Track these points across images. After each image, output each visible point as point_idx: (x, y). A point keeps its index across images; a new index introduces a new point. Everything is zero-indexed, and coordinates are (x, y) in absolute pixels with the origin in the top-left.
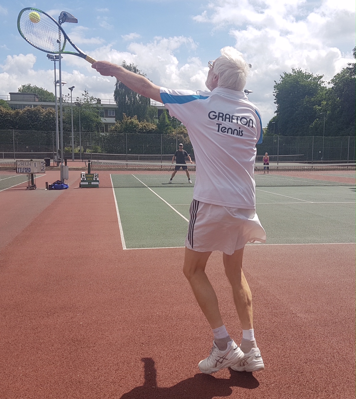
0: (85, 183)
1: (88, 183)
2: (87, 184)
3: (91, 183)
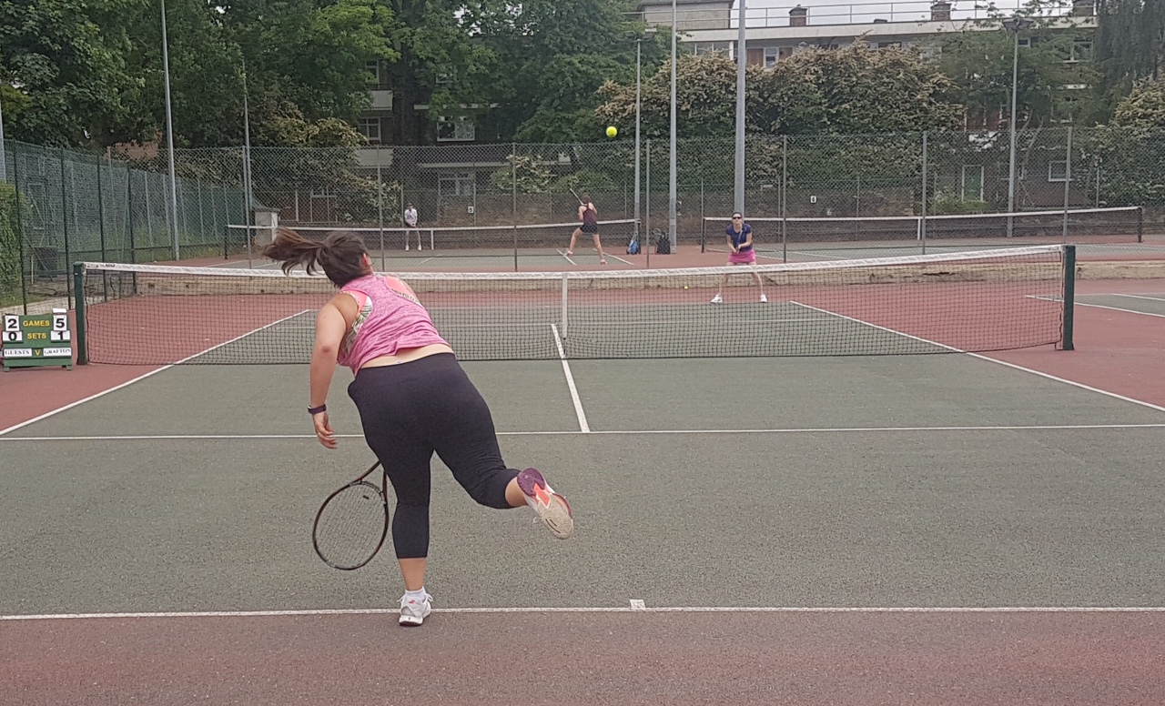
0: (21, 350)
1: (30, 351)
2: (26, 355)
3: (42, 353)
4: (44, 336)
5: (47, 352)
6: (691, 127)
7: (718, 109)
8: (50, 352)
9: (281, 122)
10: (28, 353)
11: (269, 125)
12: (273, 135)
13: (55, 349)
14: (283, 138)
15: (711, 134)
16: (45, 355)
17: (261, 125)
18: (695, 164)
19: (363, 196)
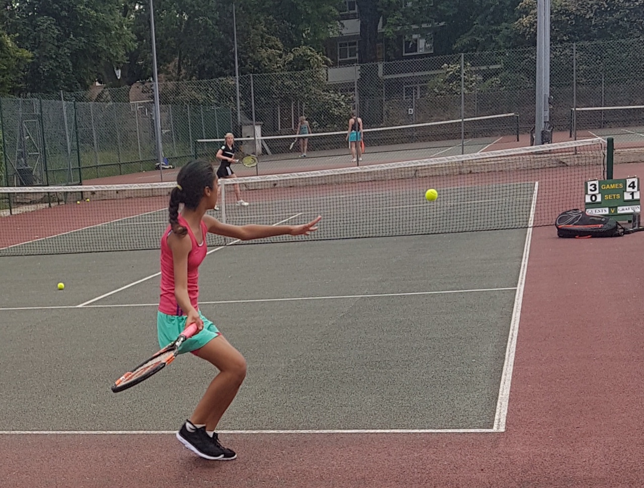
0: (600, 209)
1: (607, 209)
2: (604, 213)
3: (616, 211)
4: (618, 196)
5: (620, 210)
6: (595, 31)
7: (617, 15)
8: (623, 210)
9: (264, 53)
10: (606, 211)
11: (254, 56)
12: (257, 64)
13: (627, 207)
14: (265, 65)
15: (611, 36)
16: (619, 212)
17: (249, 57)
18: (598, 61)
19: (327, 107)
